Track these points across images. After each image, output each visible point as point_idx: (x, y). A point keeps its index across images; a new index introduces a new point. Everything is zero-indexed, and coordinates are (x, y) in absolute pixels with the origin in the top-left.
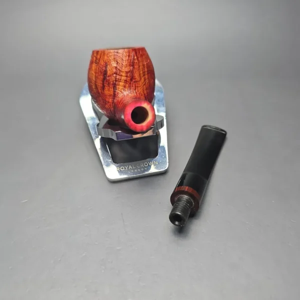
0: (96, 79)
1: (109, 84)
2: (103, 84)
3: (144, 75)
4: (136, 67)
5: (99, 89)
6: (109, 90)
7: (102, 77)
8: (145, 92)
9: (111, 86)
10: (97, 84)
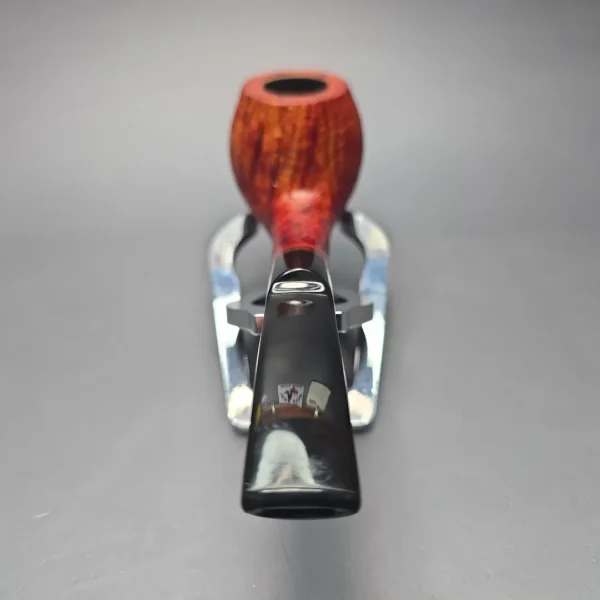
3: (336, 156)
7: (252, 154)
9: (267, 175)
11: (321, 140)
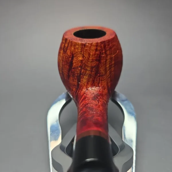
0: (62, 66)
1: (74, 75)
2: (68, 74)
3: (110, 69)
4: (102, 61)
5: (65, 76)
6: (73, 80)
7: (68, 67)
8: (109, 84)
9: (75, 78)
10: (63, 71)
11: (103, 61)
